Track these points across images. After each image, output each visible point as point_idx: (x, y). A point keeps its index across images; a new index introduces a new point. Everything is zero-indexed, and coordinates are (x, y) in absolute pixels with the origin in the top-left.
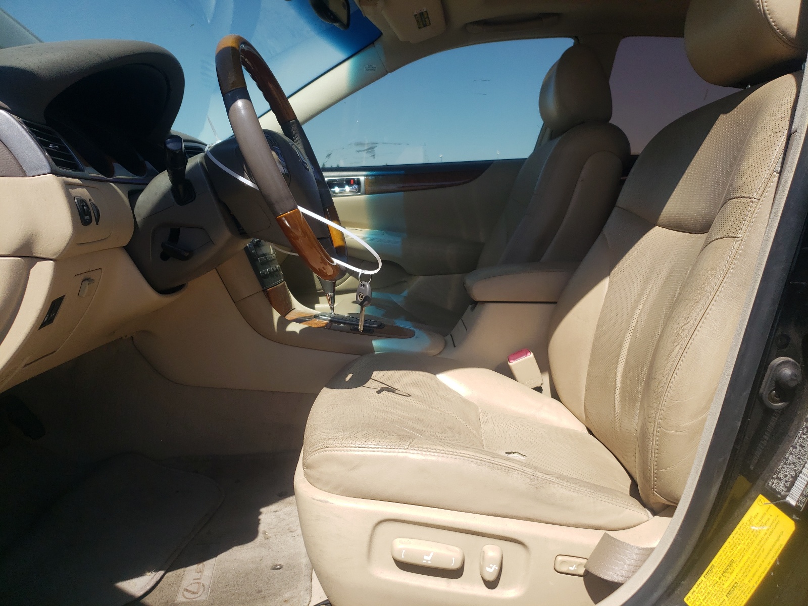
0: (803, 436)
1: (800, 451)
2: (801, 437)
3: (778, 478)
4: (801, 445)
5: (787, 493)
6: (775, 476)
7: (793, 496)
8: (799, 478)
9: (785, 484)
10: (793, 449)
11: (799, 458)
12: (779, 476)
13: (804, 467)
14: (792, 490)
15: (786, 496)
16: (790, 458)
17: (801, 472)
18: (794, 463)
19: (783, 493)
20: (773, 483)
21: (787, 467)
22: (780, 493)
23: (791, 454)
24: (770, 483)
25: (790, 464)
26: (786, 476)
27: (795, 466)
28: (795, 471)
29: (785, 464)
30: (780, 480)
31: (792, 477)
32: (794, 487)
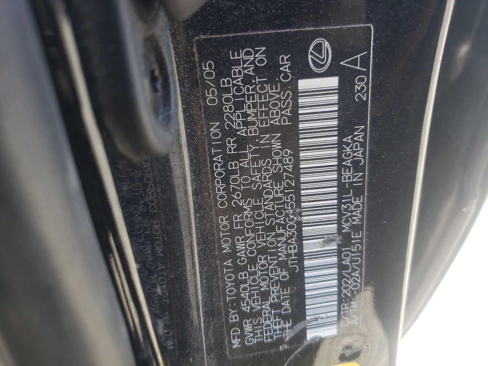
0: (232, 165)
1: (254, 208)
2: (230, 173)
3: (243, 315)
4: (247, 194)
5: (299, 327)
6: (234, 318)
7: (320, 321)
8: (306, 274)
9: (280, 315)
10: (230, 219)
11: (271, 228)
12: (246, 309)
13: (300, 238)
14: (308, 313)
15: (302, 334)
16: (240, 246)
17: (300, 256)
18: (263, 251)
19: (288, 335)
20: (242, 336)
21: (251, 274)
22: (281, 341)
23: (233, 233)
24: (236, 343)
25: (253, 261)
26: (265, 295)
27: (275, 254)
28: (283, 265)
29: (237, 269)
30: (255, 315)
31: (284, 285)
32: (308, 302)
